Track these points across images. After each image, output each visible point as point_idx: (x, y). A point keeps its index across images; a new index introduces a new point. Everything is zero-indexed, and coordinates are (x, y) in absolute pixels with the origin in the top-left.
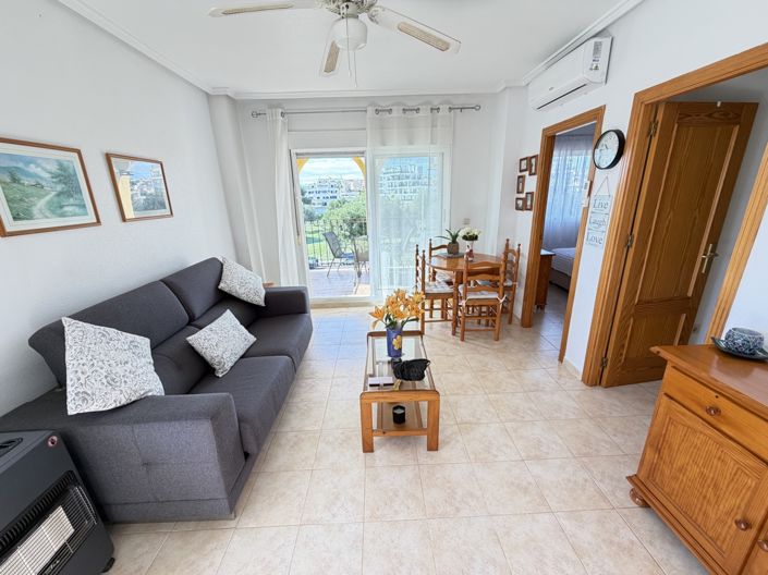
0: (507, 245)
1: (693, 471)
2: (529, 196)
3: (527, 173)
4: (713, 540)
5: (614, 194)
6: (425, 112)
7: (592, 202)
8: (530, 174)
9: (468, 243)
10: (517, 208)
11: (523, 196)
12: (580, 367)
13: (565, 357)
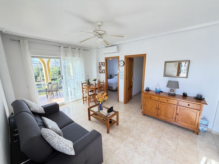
0: (99, 81)
1: (150, 106)
2: (104, 71)
3: (102, 66)
4: (154, 113)
5: (124, 70)
6: (77, 50)
7: (120, 72)
8: (103, 66)
9: (94, 81)
10: (100, 73)
11: (102, 70)
12: (123, 101)
13: (119, 100)
